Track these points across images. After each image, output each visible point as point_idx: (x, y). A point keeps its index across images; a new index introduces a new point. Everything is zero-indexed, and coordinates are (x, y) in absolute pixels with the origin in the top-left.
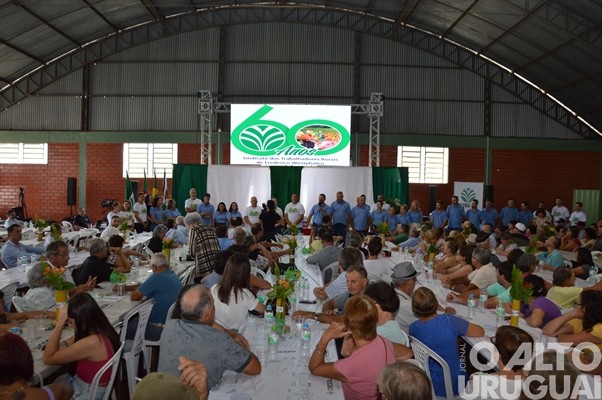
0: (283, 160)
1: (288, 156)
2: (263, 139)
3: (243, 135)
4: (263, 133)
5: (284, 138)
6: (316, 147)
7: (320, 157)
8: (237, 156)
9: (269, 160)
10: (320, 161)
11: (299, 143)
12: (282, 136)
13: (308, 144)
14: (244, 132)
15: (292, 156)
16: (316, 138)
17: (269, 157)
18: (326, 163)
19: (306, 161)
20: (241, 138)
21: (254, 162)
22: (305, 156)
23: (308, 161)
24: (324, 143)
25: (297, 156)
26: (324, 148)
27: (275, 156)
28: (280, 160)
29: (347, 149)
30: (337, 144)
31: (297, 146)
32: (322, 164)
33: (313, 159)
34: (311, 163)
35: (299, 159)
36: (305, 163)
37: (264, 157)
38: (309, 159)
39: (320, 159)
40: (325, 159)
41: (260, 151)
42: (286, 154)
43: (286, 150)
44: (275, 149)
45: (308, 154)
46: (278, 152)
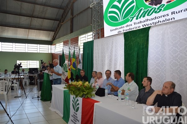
0: (135, 25)
1: (139, 20)
2: (121, 11)
3: (111, 12)
4: (120, 6)
5: (135, 4)
6: (164, 1)
7: (169, 12)
9: (125, 28)
10: (170, 16)
11: (147, 3)
14: (110, 10)
15: (142, 19)
17: (125, 25)
19: (154, 21)
23: (157, 20)
25: (147, 17)
27: (129, 23)
28: (133, 26)
32: (173, 19)
33: (162, 17)
34: (160, 22)
35: (148, 20)
36: (153, 23)
37: (122, 26)
38: (158, 18)
39: (170, 14)
40: (175, 13)
41: (119, 21)
42: (137, 19)
43: (137, 15)
44: (129, 17)
45: (156, 12)
46: (131, 19)
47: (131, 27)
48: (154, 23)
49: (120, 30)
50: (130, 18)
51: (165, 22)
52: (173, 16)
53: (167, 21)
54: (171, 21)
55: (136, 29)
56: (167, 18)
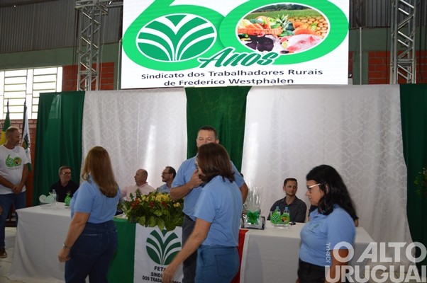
0: (211, 76)
1: (222, 69)
2: (175, 39)
3: (143, 36)
4: (176, 29)
5: (214, 35)
6: (277, 48)
7: (285, 68)
8: (132, 73)
9: (186, 79)
10: (286, 76)
11: (243, 42)
12: (210, 30)
13: (261, 42)
14: (144, 30)
15: (229, 68)
16: (277, 31)
17: (189, 71)
18: (299, 80)
19: (256, 77)
20: (138, 41)
21: (160, 83)
22: (255, 67)
23: (261, 77)
24: (293, 40)
25: (239, 67)
26: (293, 49)
27: (197, 70)
28: (207, 78)
29: (343, 49)
30: (320, 40)
31: (239, 47)
32: (290, 81)
33: (272, 73)
34: (266, 82)
35: (244, 74)
36: (253, 80)
37: (178, 72)
38: (264, 73)
39: (286, 72)
40: (295, 72)
41: (170, 61)
42: (218, 65)
43: (218, 58)
44: (198, 57)
45: (260, 63)
46: (203, 62)
47: (201, 78)
48: (255, 82)
49: (171, 80)
50: (201, 60)
51: (277, 84)
52: (291, 77)
53: (280, 83)
54: (287, 83)
55: (214, 85)
56: (281, 77)
